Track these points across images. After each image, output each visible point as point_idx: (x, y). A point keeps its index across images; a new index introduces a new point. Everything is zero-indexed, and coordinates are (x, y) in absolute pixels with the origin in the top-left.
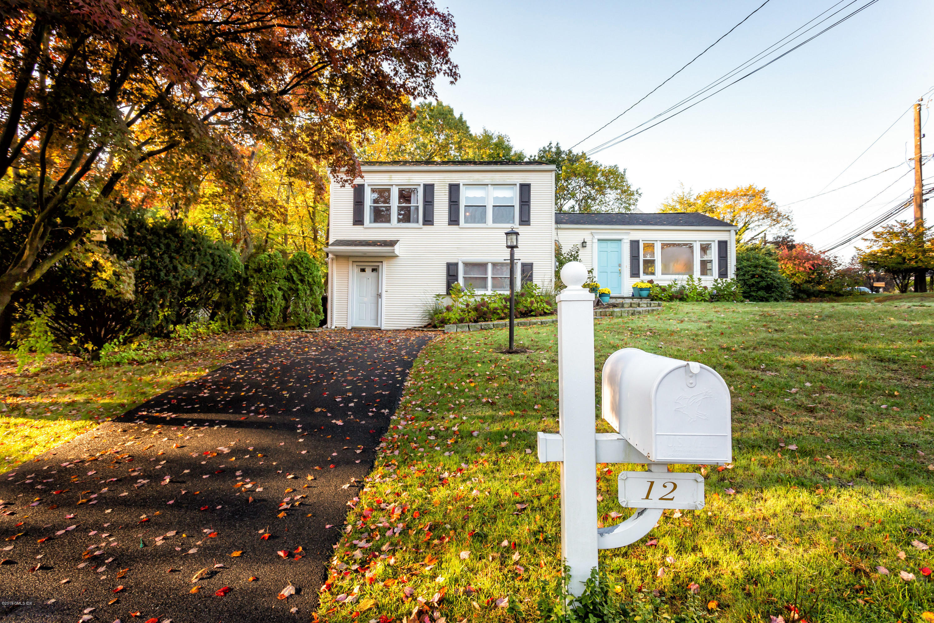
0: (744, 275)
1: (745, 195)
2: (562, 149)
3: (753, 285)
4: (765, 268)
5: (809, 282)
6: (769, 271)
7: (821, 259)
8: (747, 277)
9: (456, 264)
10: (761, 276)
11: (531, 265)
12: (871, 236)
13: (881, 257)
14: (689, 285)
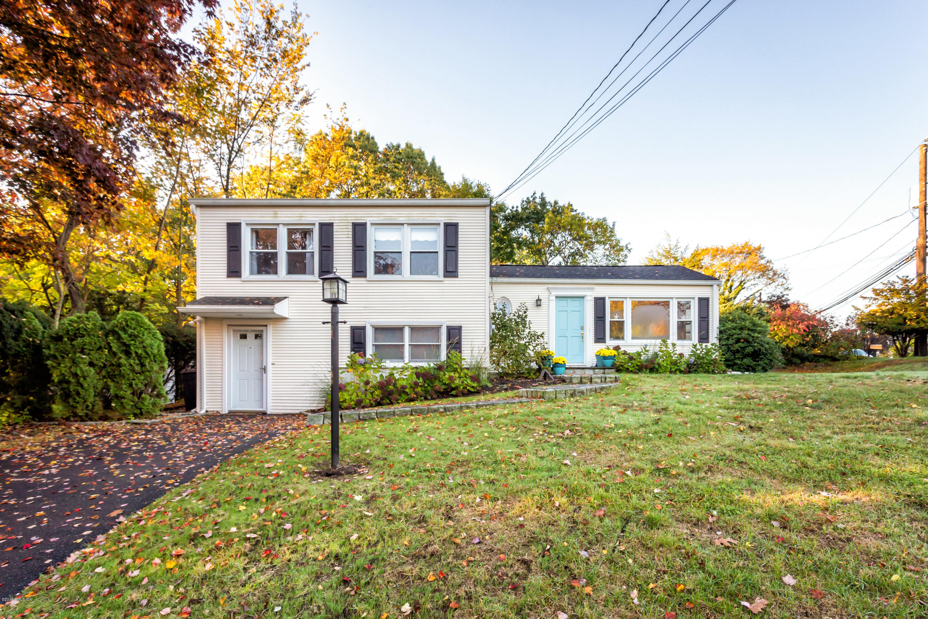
0: (728, 339)
1: (741, 253)
2: (547, 200)
3: (738, 351)
4: (752, 330)
5: (804, 345)
6: (756, 335)
7: (817, 320)
8: (731, 341)
9: (364, 328)
10: (747, 341)
11: (459, 328)
12: (870, 294)
13: (881, 317)
14: (662, 351)
